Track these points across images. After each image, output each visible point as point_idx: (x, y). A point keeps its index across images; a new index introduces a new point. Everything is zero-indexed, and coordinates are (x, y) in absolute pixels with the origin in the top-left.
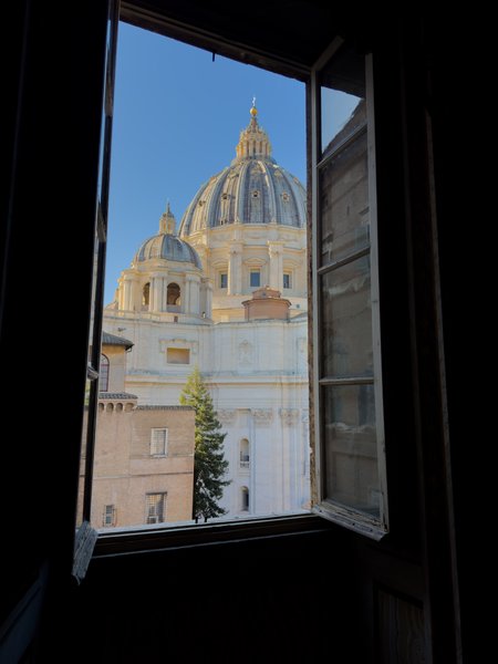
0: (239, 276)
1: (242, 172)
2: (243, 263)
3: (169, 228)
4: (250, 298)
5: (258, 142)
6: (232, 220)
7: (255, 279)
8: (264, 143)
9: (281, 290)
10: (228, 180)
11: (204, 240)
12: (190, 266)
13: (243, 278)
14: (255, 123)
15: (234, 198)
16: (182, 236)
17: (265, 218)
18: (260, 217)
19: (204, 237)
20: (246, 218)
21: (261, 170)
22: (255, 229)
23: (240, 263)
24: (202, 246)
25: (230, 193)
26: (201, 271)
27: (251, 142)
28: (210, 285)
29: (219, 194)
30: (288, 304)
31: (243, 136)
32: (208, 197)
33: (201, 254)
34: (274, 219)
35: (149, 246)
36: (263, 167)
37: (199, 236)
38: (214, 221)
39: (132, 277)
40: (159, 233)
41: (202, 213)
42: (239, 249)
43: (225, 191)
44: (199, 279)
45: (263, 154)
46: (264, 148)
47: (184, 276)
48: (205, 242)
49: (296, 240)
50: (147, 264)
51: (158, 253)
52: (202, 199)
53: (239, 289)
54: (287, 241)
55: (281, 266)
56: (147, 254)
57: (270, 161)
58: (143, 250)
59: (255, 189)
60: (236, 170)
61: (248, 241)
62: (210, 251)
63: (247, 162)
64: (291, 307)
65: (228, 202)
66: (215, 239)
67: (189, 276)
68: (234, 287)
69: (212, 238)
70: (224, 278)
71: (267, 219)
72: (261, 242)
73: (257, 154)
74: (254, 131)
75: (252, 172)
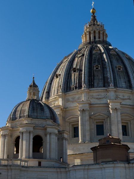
0: (87, 128)
1: (86, 53)
2: (90, 118)
3: (34, 95)
4: (97, 144)
5: (97, 32)
6: (80, 87)
7: (100, 129)
8: (101, 32)
9: (121, 137)
10: (76, 59)
11: (60, 102)
12: (50, 122)
13: (90, 129)
14: (94, 19)
15: (81, 71)
16: (44, 100)
17: (105, 84)
18: (101, 84)
19: (60, 100)
20: (91, 85)
21: (100, 50)
22: (98, 92)
23: (87, 118)
24: (58, 107)
25: (78, 67)
26: (59, 125)
27: (92, 32)
28: (66, 136)
29: (70, 69)
30: (127, 148)
31: (86, 28)
32: (62, 71)
33: (57, 112)
34: (112, 84)
35: (19, 109)
36: (102, 48)
37: (56, 100)
38: (67, 87)
39: (6, 133)
40: (27, 98)
41: (57, 83)
42: (87, 107)
43: (74, 66)
44: (56, 132)
45: (101, 39)
46: (101, 35)
47: (46, 129)
48: (61, 104)
49: (129, 99)
50: (17, 122)
51: (26, 114)
52: (58, 73)
53: (88, 138)
54: (124, 99)
55: (120, 119)
56: (18, 115)
57: (106, 44)
58: (15, 111)
59: (96, 64)
60: (82, 52)
61: (93, 101)
62: (65, 110)
63: (90, 46)
64: (130, 151)
65: (77, 74)
66: (68, 101)
67: (49, 130)
68: (84, 136)
69: (65, 101)
70: (76, 130)
71: (106, 84)
72: (104, 101)
73: (97, 39)
74: (94, 25)
75: (94, 52)
